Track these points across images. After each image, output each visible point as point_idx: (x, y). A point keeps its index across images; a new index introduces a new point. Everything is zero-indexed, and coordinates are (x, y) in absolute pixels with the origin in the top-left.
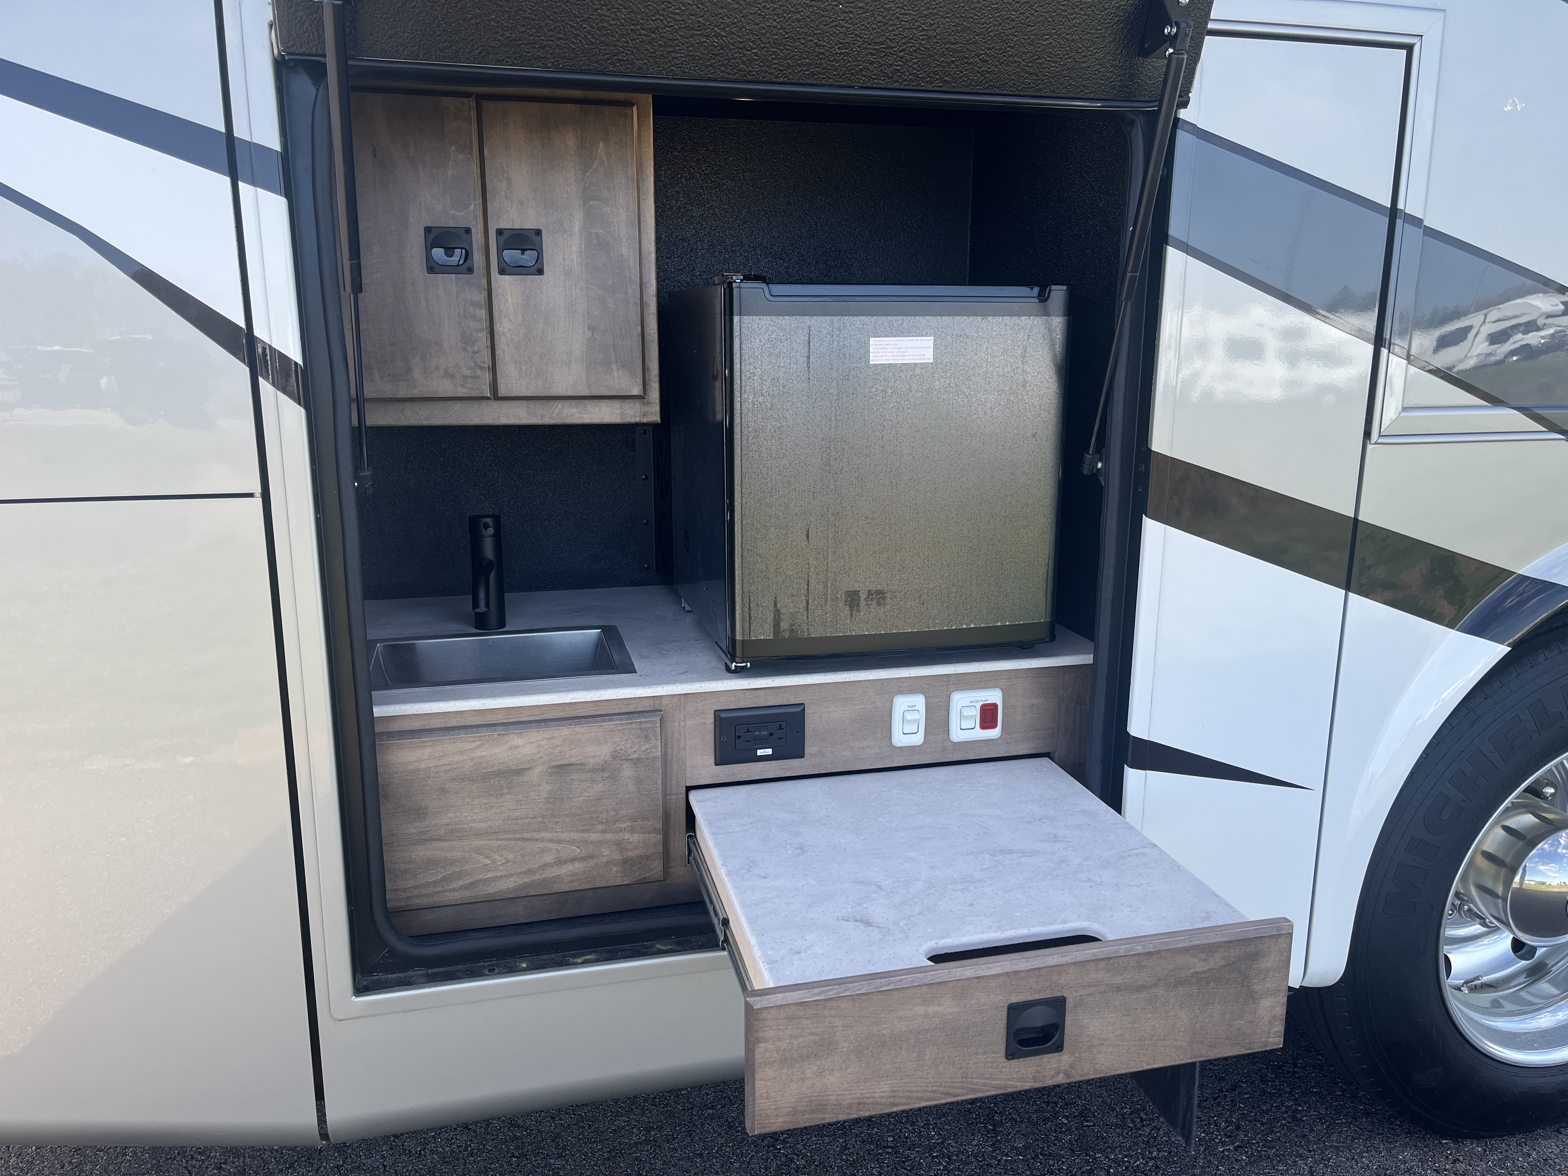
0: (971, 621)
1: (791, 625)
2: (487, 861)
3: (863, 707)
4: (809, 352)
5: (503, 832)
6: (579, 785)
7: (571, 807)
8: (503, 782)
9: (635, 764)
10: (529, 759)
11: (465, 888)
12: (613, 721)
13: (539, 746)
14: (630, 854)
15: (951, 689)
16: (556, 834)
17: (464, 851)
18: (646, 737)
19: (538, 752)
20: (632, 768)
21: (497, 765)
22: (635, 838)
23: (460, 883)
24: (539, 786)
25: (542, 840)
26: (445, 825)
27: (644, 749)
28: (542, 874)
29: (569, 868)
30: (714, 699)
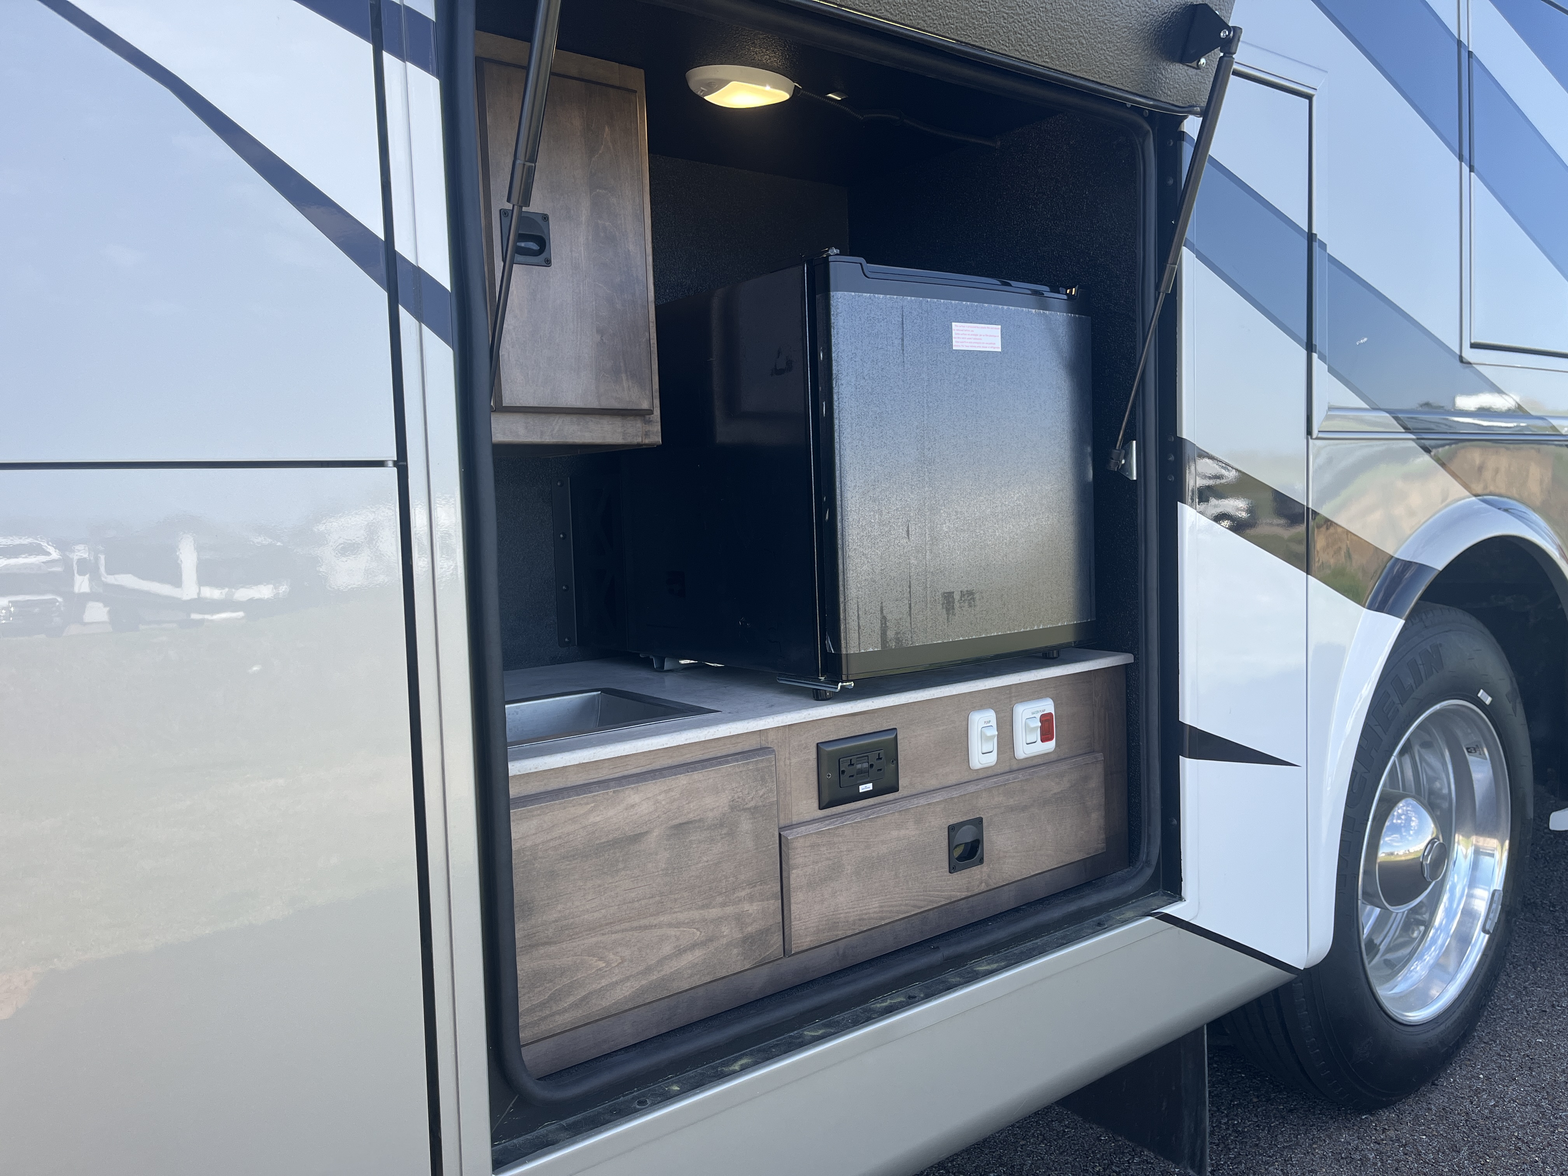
0: (1041, 622)
1: (897, 633)
2: (602, 964)
3: (945, 727)
4: (903, 333)
5: (619, 921)
6: (697, 847)
7: (690, 877)
8: (618, 855)
9: (752, 814)
10: (647, 820)
11: (576, 1005)
12: (730, 763)
13: (657, 802)
14: (749, 929)
15: (1014, 702)
16: (675, 915)
17: (575, 955)
18: (763, 779)
19: (656, 810)
20: (750, 819)
21: (611, 832)
22: (752, 908)
23: (571, 1000)
24: (656, 854)
25: (660, 926)
26: (554, 922)
27: (761, 794)
28: (661, 971)
29: (688, 958)
30: (816, 729)
